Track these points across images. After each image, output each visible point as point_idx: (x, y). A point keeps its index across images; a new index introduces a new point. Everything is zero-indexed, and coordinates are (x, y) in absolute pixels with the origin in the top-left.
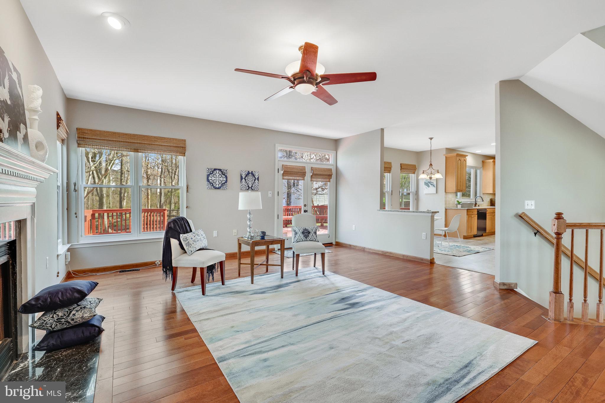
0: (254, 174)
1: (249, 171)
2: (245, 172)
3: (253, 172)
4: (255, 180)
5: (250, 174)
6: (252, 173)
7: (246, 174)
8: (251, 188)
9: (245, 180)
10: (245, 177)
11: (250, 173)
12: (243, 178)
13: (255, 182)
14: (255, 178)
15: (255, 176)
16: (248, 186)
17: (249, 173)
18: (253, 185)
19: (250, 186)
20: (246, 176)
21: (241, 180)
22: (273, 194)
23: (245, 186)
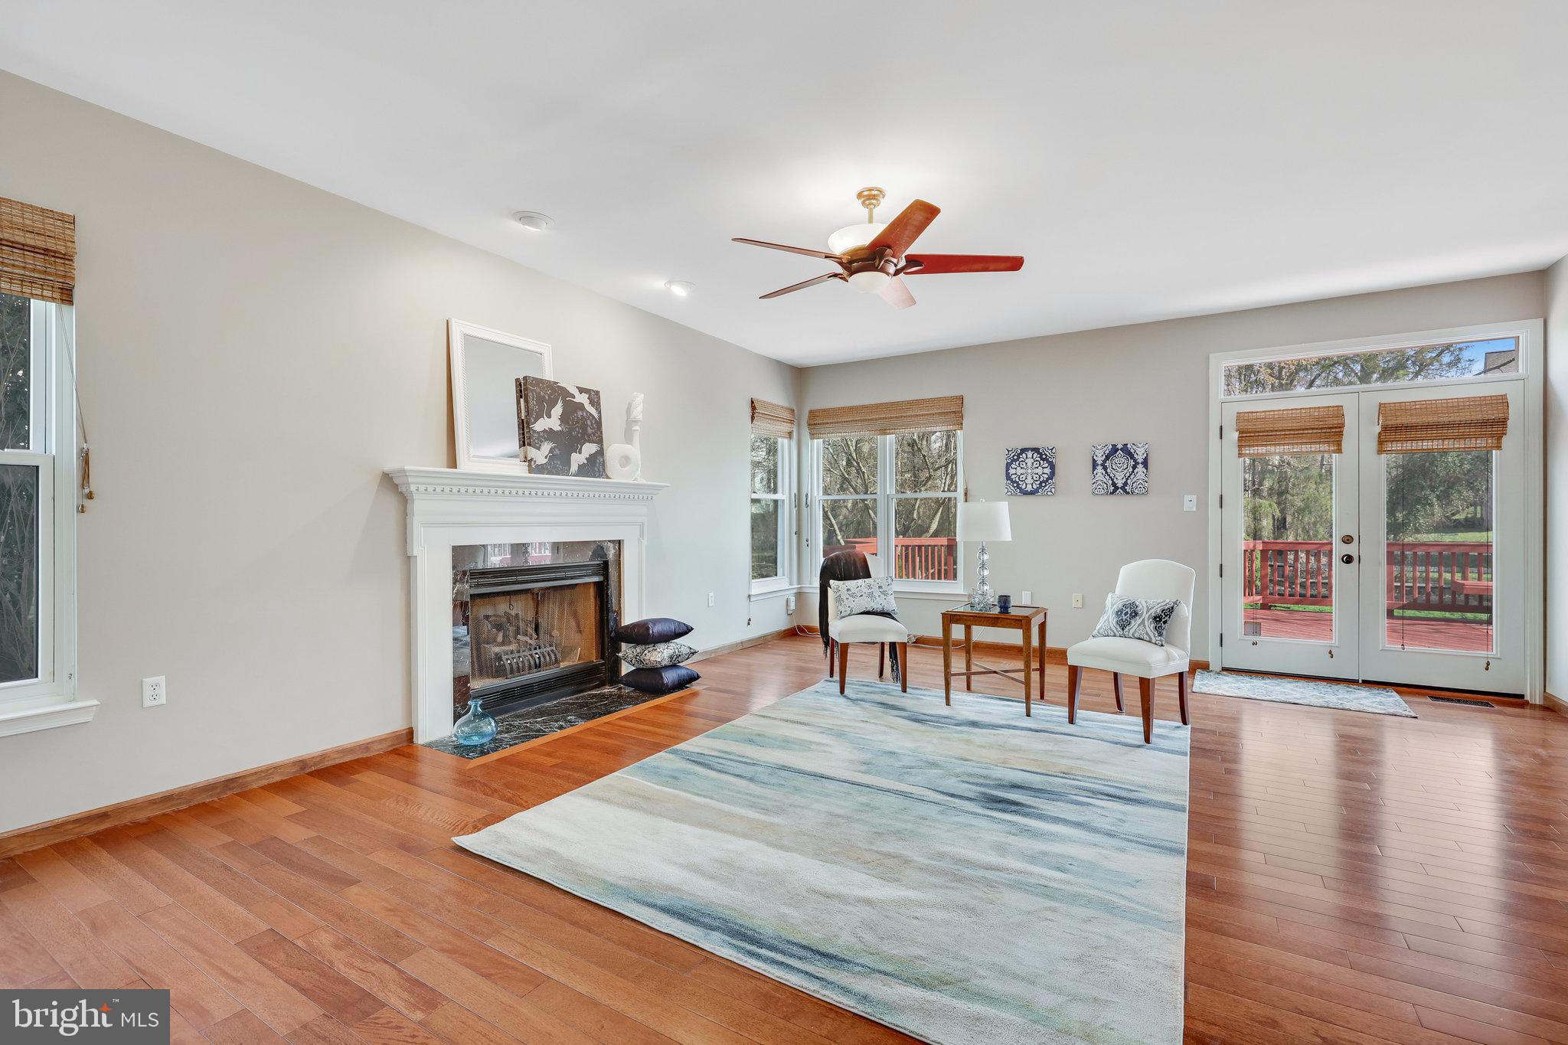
0: (1132, 451)
1: (1114, 446)
2: (1105, 449)
3: (1129, 446)
4: (1134, 467)
5: (1120, 451)
6: (1125, 447)
7: (1107, 452)
8: (1123, 488)
9: (1105, 468)
10: (1105, 461)
11: (1118, 450)
12: (1098, 465)
13: (1135, 471)
14: (1135, 460)
15: (1135, 455)
16: (1114, 484)
17: (1115, 449)
18: (1129, 481)
19: (1120, 484)
20: (1107, 458)
21: (1094, 470)
22: (1203, 503)
23: (1105, 486)
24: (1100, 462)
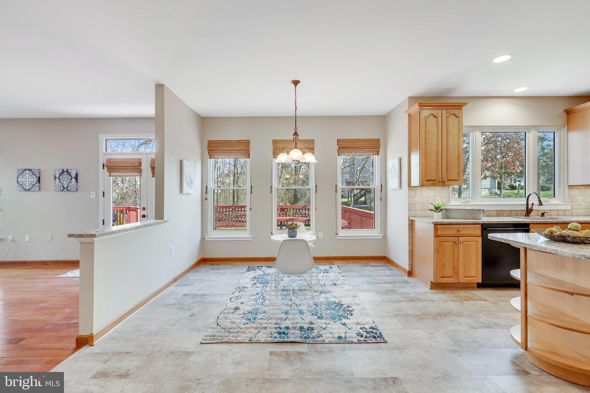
0: (70, 172)
1: (63, 170)
2: (59, 171)
3: (69, 170)
4: (71, 179)
5: (65, 172)
6: (67, 171)
7: (60, 172)
8: (67, 188)
9: (60, 179)
11: (64, 172)
13: (71, 181)
14: (71, 176)
15: (71, 174)
16: (63, 187)
17: (63, 171)
18: (69, 185)
19: (65, 186)
20: (60, 175)
21: (55, 180)
22: (97, 195)
23: (60, 187)
24: (57, 177)
